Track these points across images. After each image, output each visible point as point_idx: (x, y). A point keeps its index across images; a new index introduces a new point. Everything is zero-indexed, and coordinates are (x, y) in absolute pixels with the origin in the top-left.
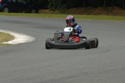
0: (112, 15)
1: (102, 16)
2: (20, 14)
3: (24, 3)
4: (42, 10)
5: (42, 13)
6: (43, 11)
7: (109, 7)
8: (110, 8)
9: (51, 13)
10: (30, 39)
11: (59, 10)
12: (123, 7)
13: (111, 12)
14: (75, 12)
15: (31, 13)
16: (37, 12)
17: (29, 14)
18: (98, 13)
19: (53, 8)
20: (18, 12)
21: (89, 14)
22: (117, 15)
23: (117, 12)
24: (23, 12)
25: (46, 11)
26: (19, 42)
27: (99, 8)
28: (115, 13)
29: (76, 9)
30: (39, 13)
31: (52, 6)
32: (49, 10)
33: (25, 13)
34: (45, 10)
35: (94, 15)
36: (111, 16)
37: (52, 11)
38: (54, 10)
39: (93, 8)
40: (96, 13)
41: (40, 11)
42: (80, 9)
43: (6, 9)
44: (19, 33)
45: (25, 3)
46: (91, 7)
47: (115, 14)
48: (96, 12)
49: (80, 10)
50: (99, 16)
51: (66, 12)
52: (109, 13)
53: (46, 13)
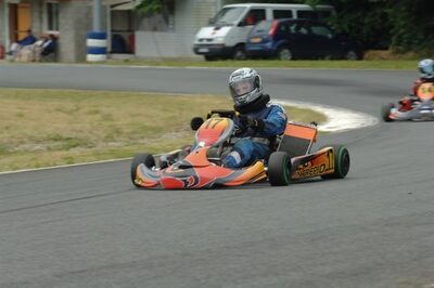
2: (320, 62)
3: (326, 37)
4: (371, 52)
5: (372, 60)
11: (416, 52)
15: (346, 59)
16: (360, 58)
17: (343, 62)
19: (400, 48)
20: (317, 59)
24: (327, 57)
25: (383, 53)
33: (332, 59)
37: (398, 56)
38: (403, 53)
41: (366, 55)
43: (286, 53)
45: (330, 36)
53: (383, 59)
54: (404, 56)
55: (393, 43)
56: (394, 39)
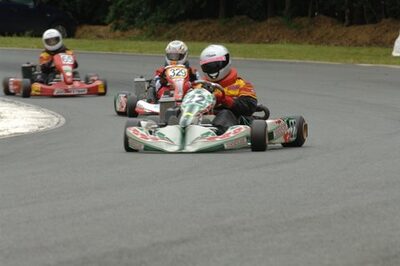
0: (310, 43)
1: (277, 46)
2: (15, 39)
3: (27, 7)
4: (86, 28)
5: (86, 38)
6: (91, 31)
7: (302, 19)
8: (305, 21)
9: (114, 38)
10: (49, 120)
11: (142, 28)
12: (346, 17)
13: (309, 33)
14: (191, 33)
16: (71, 35)
18: (268, 36)
19: (121, 22)
20: (10, 35)
21: (238, 41)
22: (328, 44)
23: (327, 34)
24: (28, 33)
25: (101, 29)
26: (13, 131)
27: (269, 21)
28: (322, 37)
29: (196, 23)
30: (79, 38)
31: (118, 15)
32: (108, 27)
33: (32, 36)
34: (96, 27)
35: (253, 42)
36: (306, 48)
37: (118, 32)
38: (125, 30)
39: (251, 20)
40: (261, 37)
41: (79, 32)
42: (209, 23)
44: (11, 102)
45: (31, 4)
46: (244, 17)
47: (320, 41)
48: (260, 34)
49: (210, 27)
50: (271, 46)
51: (165, 35)
52: (300, 36)
53: (100, 37)
54: (126, 34)
55: (111, 14)
56: (112, 9)
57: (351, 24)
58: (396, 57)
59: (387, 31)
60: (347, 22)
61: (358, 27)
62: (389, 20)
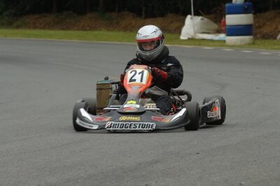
0: (119, 30)
7: (113, 13)
8: (114, 15)
12: (143, 13)
13: (117, 23)
14: (34, 23)
18: (89, 26)
21: (67, 28)
22: (131, 31)
23: (130, 24)
27: (88, 15)
28: (127, 26)
29: (37, 16)
35: (78, 30)
39: (76, 15)
40: (84, 26)
42: (46, 16)
46: (71, 12)
47: (125, 29)
48: (82, 24)
49: (47, 19)
51: (15, 25)
52: (111, 25)
57: (146, 18)
58: (184, 40)
59: (172, 22)
60: (144, 16)
61: (151, 19)
62: (172, 15)
